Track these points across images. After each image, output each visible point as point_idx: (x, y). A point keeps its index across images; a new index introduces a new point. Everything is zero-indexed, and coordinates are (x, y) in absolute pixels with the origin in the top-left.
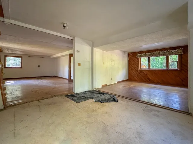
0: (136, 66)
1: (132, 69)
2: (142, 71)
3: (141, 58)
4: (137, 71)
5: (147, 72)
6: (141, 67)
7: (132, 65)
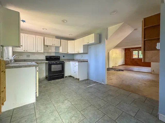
0: (130, 56)
1: (127, 58)
2: (134, 59)
3: (133, 52)
4: (131, 59)
5: (137, 60)
6: (133, 57)
7: (128, 56)
